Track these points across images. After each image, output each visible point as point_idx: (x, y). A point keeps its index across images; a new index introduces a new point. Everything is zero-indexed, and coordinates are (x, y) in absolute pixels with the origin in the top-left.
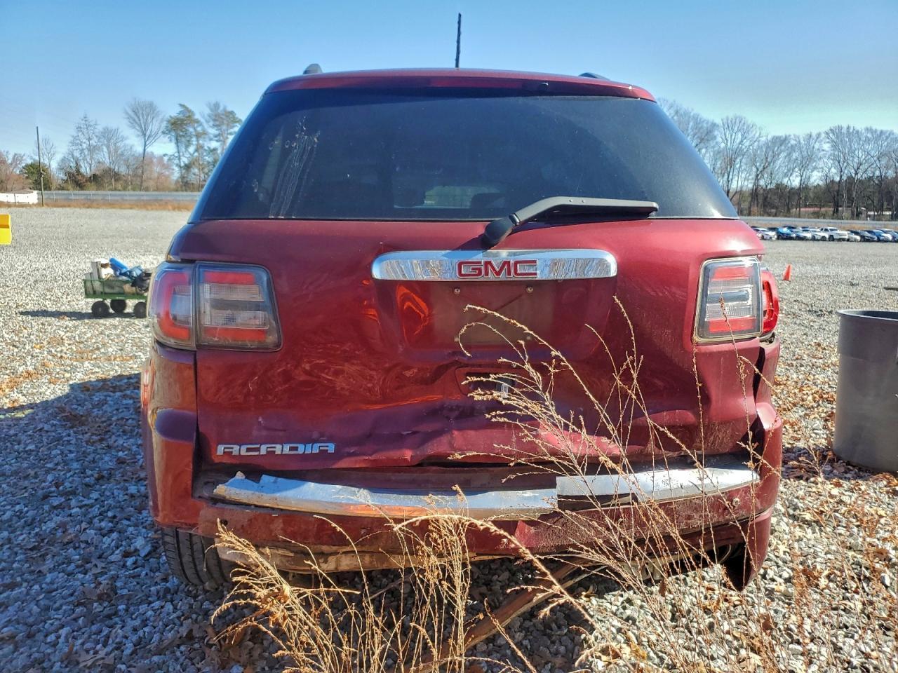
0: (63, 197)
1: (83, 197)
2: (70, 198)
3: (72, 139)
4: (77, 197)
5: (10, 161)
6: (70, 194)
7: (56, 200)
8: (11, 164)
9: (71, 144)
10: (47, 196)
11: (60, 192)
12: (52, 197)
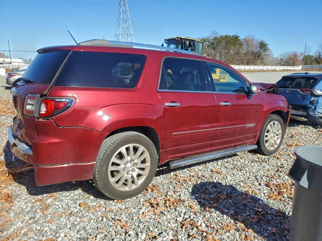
0: (311, 67)
1: (319, 67)
2: (313, 67)
3: (320, 45)
4: (316, 67)
5: (299, 55)
6: (314, 66)
7: (308, 68)
8: (299, 56)
9: (319, 47)
10: (305, 67)
11: (310, 65)
12: (307, 67)
